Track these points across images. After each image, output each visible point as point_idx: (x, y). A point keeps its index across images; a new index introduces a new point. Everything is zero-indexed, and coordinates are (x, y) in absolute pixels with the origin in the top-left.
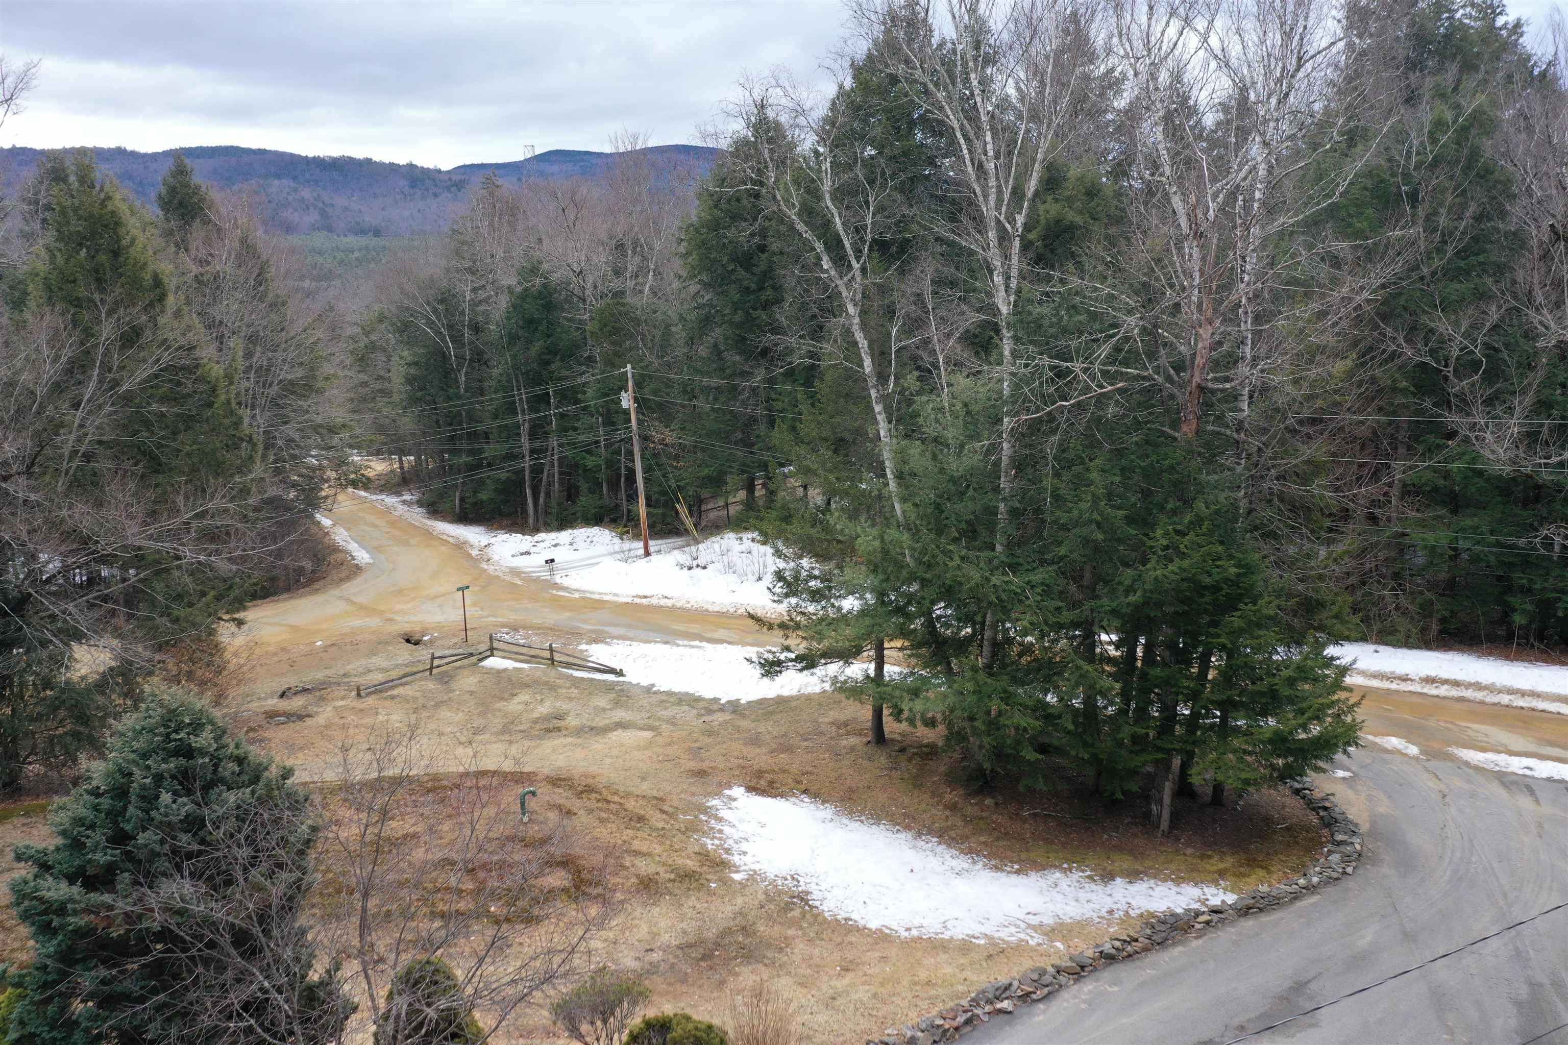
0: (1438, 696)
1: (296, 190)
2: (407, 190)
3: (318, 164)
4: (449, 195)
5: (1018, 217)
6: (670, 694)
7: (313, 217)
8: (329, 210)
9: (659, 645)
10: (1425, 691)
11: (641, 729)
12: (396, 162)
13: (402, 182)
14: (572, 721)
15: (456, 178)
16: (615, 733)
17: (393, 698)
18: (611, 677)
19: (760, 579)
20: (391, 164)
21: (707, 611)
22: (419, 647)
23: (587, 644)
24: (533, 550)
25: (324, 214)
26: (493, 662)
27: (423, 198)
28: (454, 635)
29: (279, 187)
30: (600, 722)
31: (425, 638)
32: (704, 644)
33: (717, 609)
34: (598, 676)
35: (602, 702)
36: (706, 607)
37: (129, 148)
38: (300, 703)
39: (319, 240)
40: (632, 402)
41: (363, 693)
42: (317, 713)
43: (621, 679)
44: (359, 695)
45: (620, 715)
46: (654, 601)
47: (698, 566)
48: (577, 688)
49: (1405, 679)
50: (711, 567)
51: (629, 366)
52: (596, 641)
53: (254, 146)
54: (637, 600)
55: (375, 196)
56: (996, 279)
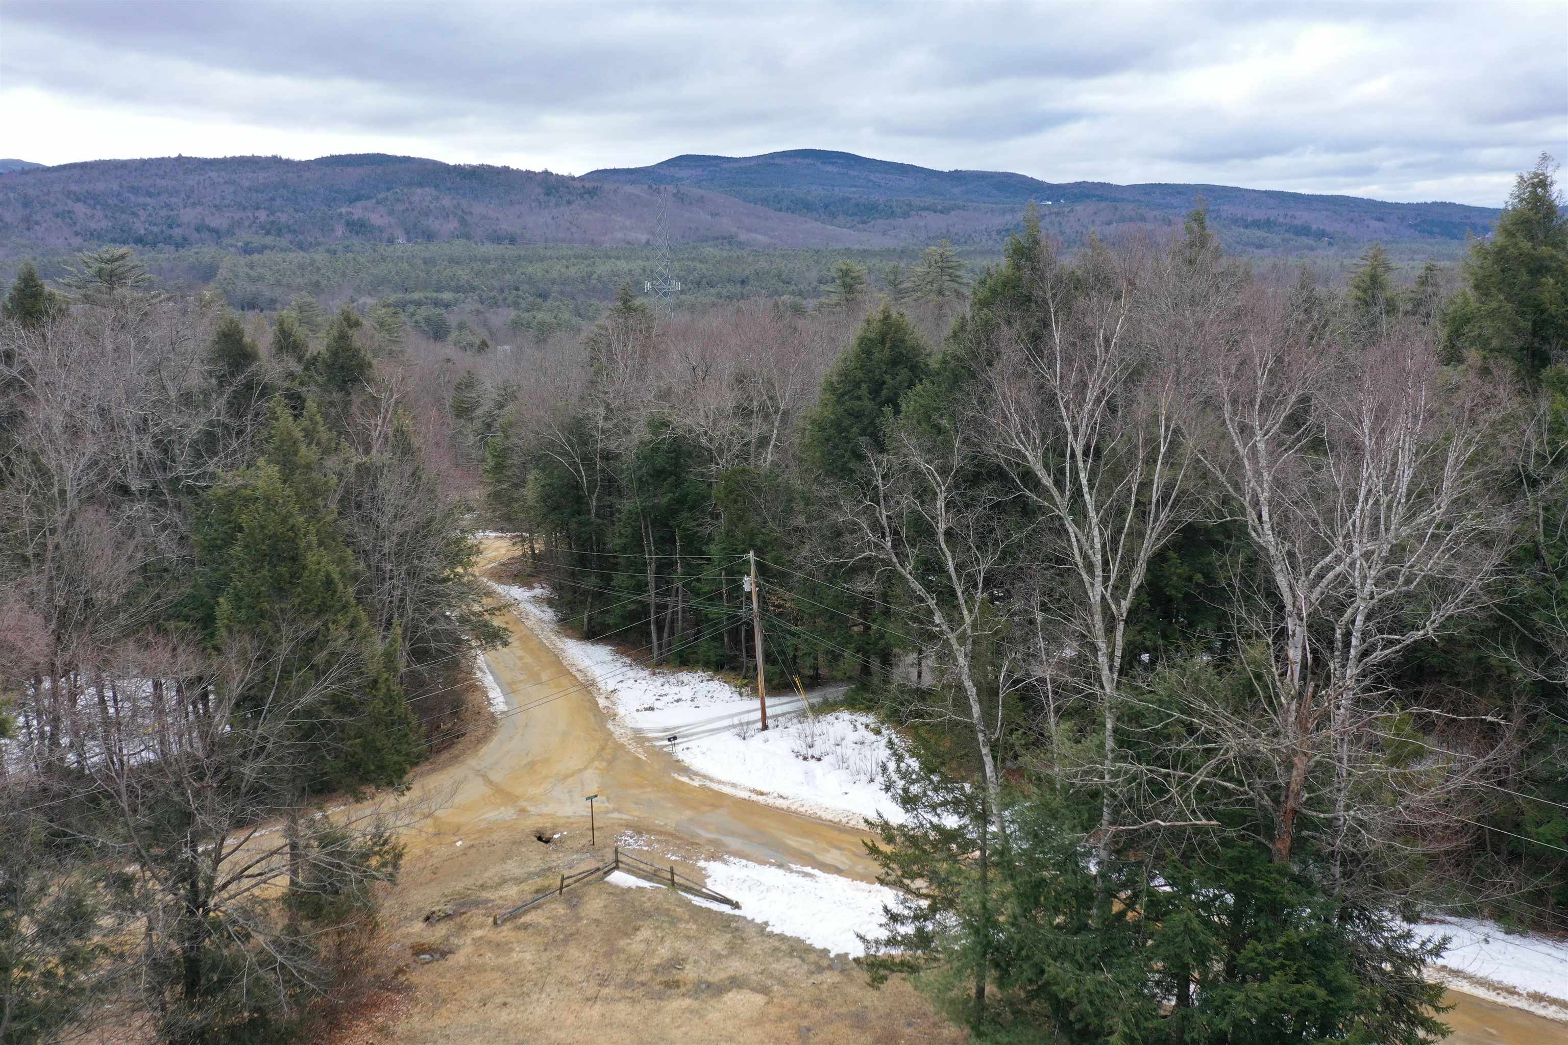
0: (1545, 1018)
1: (437, 198)
2: (542, 197)
3: (459, 170)
4: (583, 203)
5: (1123, 602)
6: (782, 938)
7: (452, 225)
8: (467, 218)
9: (773, 868)
10: (1532, 1009)
11: (754, 990)
12: (532, 170)
13: (539, 190)
14: (690, 973)
15: (589, 185)
16: (730, 995)
17: (526, 927)
18: (726, 909)
19: (872, 780)
20: (528, 172)
21: (820, 818)
22: (551, 847)
23: (706, 860)
24: (657, 705)
25: (463, 222)
26: (619, 878)
27: (557, 205)
28: (582, 835)
29: (422, 195)
30: (717, 976)
31: (556, 836)
32: (816, 872)
33: (829, 817)
34: (715, 906)
35: (718, 943)
36: (819, 813)
37: (284, 157)
38: (443, 932)
39: (458, 247)
40: (753, 586)
41: (499, 922)
42: (458, 947)
43: (737, 912)
44: (495, 923)
45: (736, 966)
46: (770, 800)
47: (813, 757)
48: (695, 922)
49: (1511, 991)
50: (825, 759)
51: (752, 553)
52: (713, 857)
53: (399, 153)
54: (754, 797)
55: (512, 203)
56: (1100, 659)
